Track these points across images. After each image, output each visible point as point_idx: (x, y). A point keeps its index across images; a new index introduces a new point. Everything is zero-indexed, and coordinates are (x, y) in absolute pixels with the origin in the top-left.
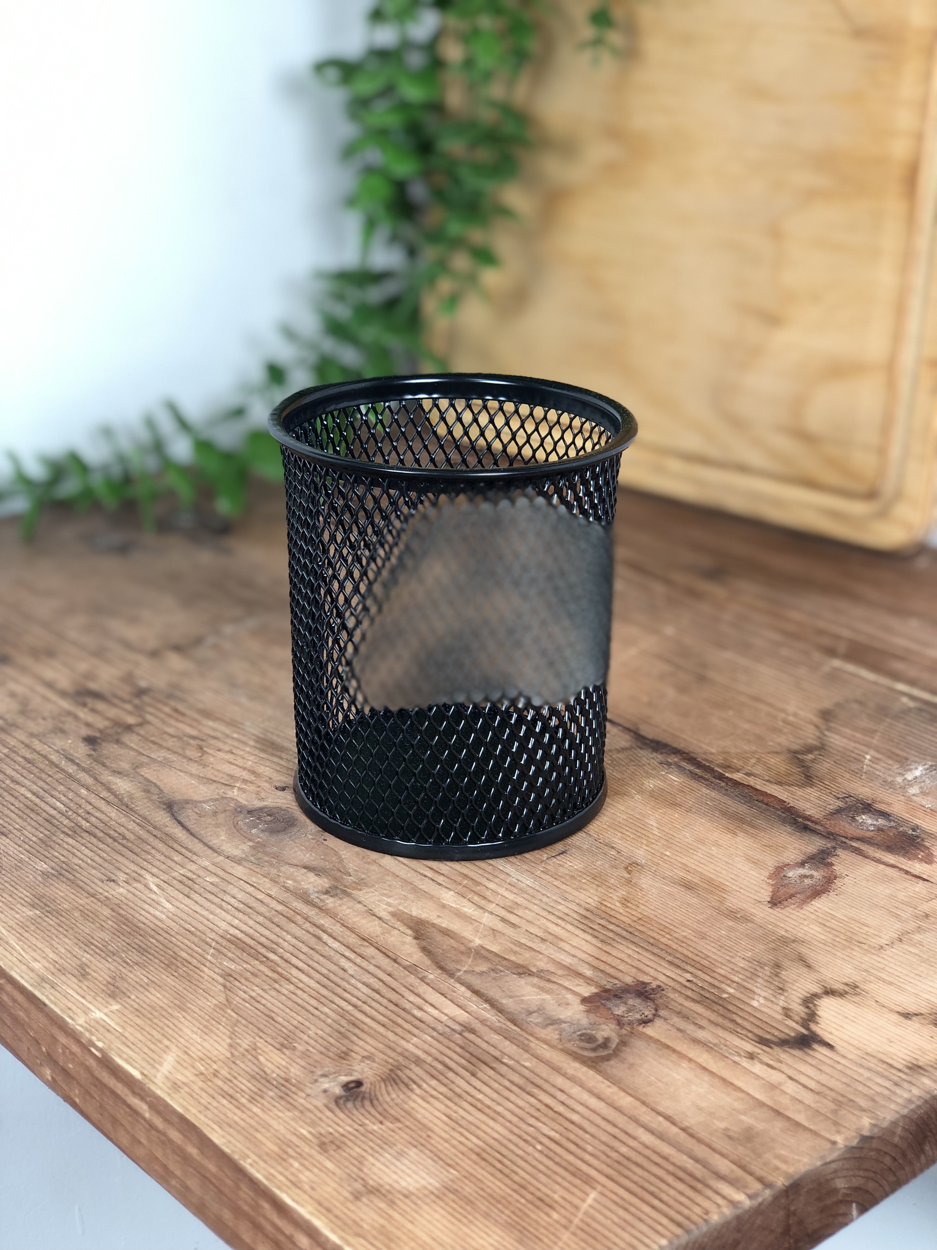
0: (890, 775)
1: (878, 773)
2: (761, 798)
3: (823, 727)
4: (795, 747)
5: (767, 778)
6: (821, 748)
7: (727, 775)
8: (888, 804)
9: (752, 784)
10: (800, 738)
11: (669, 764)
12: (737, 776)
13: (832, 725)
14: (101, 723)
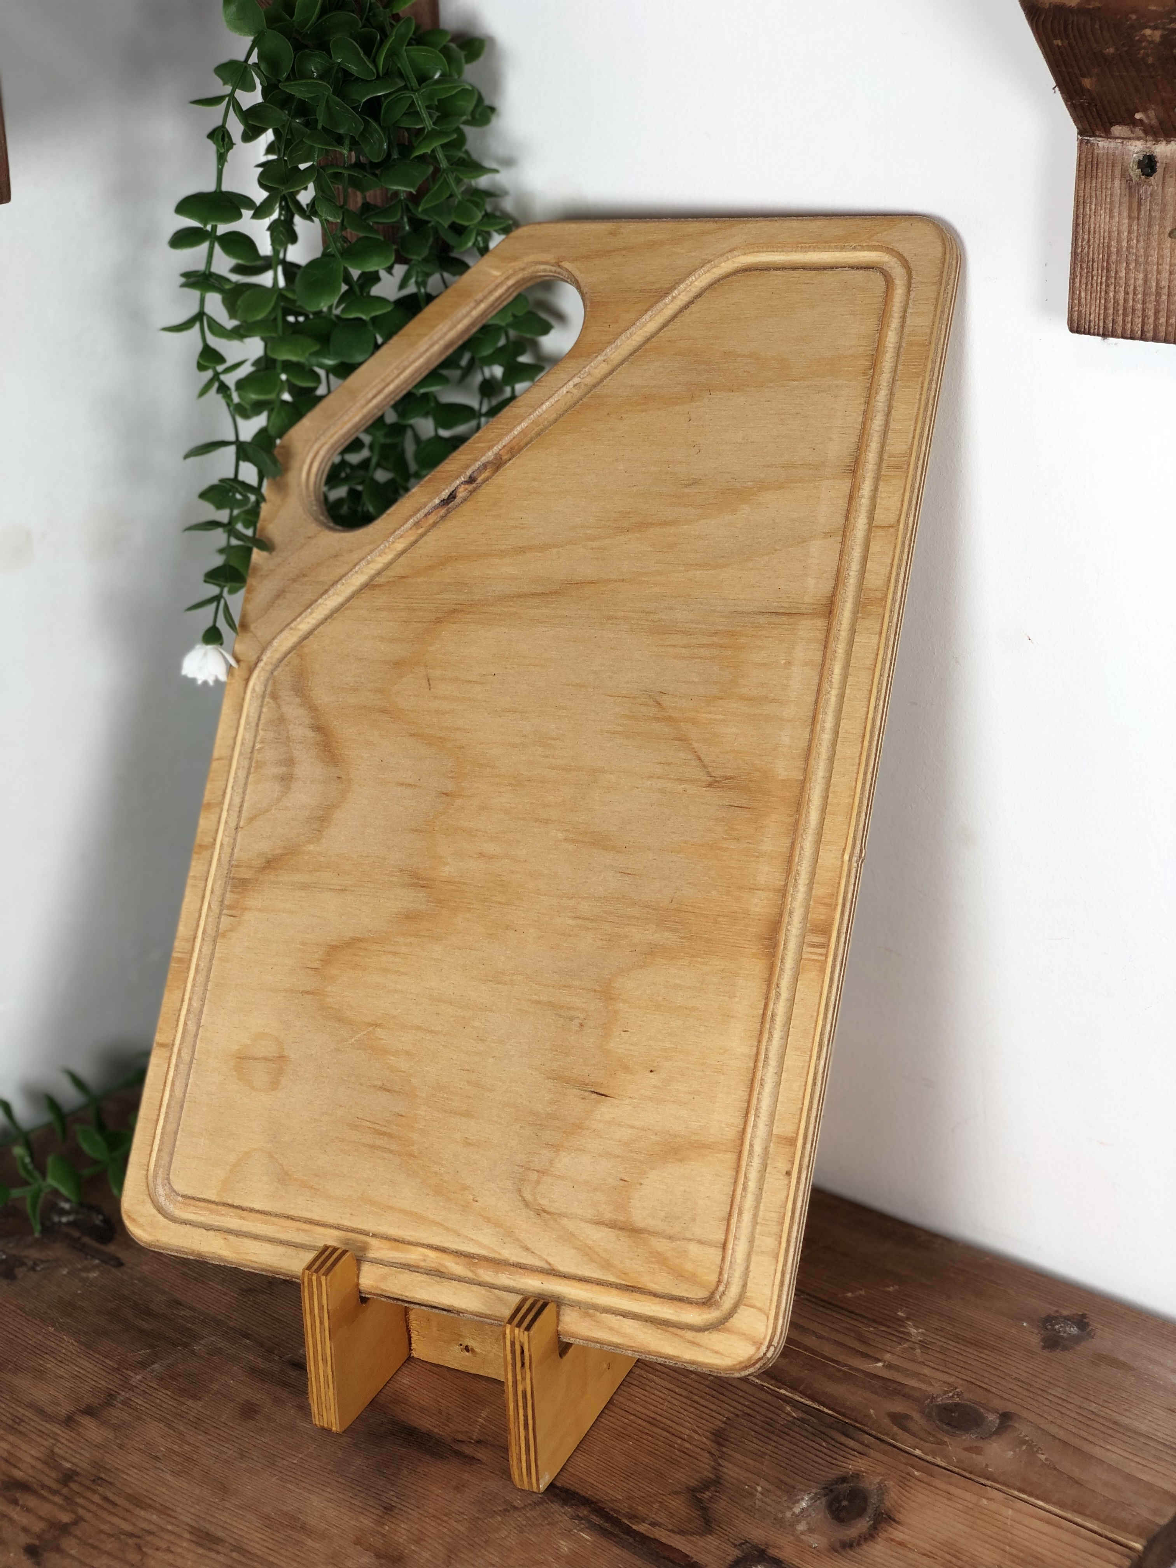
0: (780, 1511)
1: (768, 1508)
2: (666, 1554)
3: (717, 1453)
4: (693, 1483)
5: (670, 1527)
6: (715, 1483)
7: (634, 1527)
8: (780, 1548)
9: (657, 1536)
10: (698, 1472)
11: (580, 1518)
12: (642, 1528)
13: (724, 1449)
14: (38, 1527)
